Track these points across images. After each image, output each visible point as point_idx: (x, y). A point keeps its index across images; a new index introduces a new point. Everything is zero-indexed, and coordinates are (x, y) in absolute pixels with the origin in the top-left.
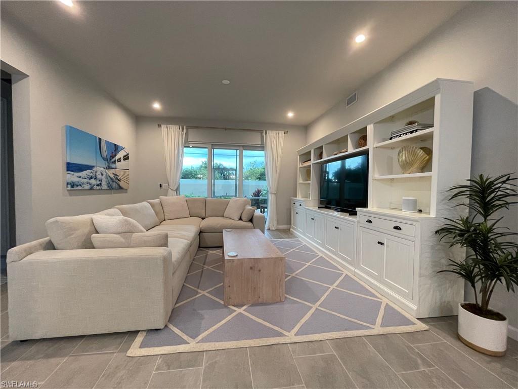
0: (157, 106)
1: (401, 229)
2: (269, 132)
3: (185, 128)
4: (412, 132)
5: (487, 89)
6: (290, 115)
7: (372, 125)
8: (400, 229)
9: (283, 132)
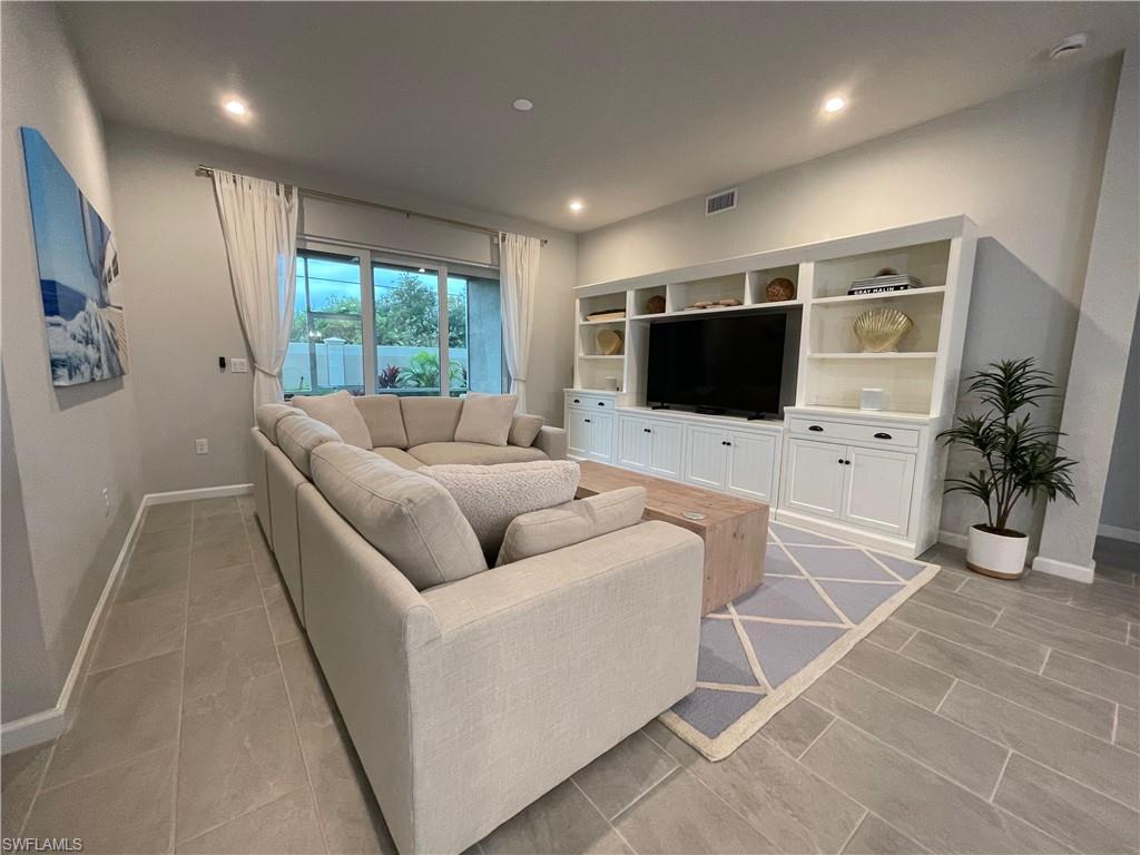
0: (236, 108)
1: (890, 437)
2: (510, 237)
3: (295, 191)
4: (897, 288)
5: (990, 239)
6: (576, 207)
7: (812, 265)
8: (888, 437)
9: (538, 242)
